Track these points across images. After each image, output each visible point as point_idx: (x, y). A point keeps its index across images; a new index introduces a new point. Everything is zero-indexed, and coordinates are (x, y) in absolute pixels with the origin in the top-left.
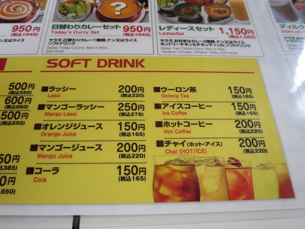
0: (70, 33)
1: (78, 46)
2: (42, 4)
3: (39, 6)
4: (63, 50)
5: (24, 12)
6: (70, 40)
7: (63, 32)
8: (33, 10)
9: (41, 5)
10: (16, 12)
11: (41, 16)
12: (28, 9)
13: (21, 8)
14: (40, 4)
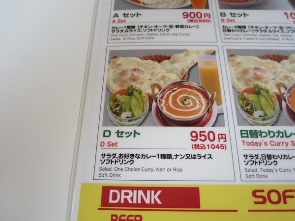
0: (266, 144)
1: (284, 168)
2: (215, 93)
3: (212, 97)
4: (266, 173)
5: (197, 107)
6: (269, 157)
7: (256, 144)
8: (208, 104)
9: (215, 96)
10: (186, 108)
11: (220, 114)
12: (201, 104)
13: (190, 101)
14: (213, 95)
